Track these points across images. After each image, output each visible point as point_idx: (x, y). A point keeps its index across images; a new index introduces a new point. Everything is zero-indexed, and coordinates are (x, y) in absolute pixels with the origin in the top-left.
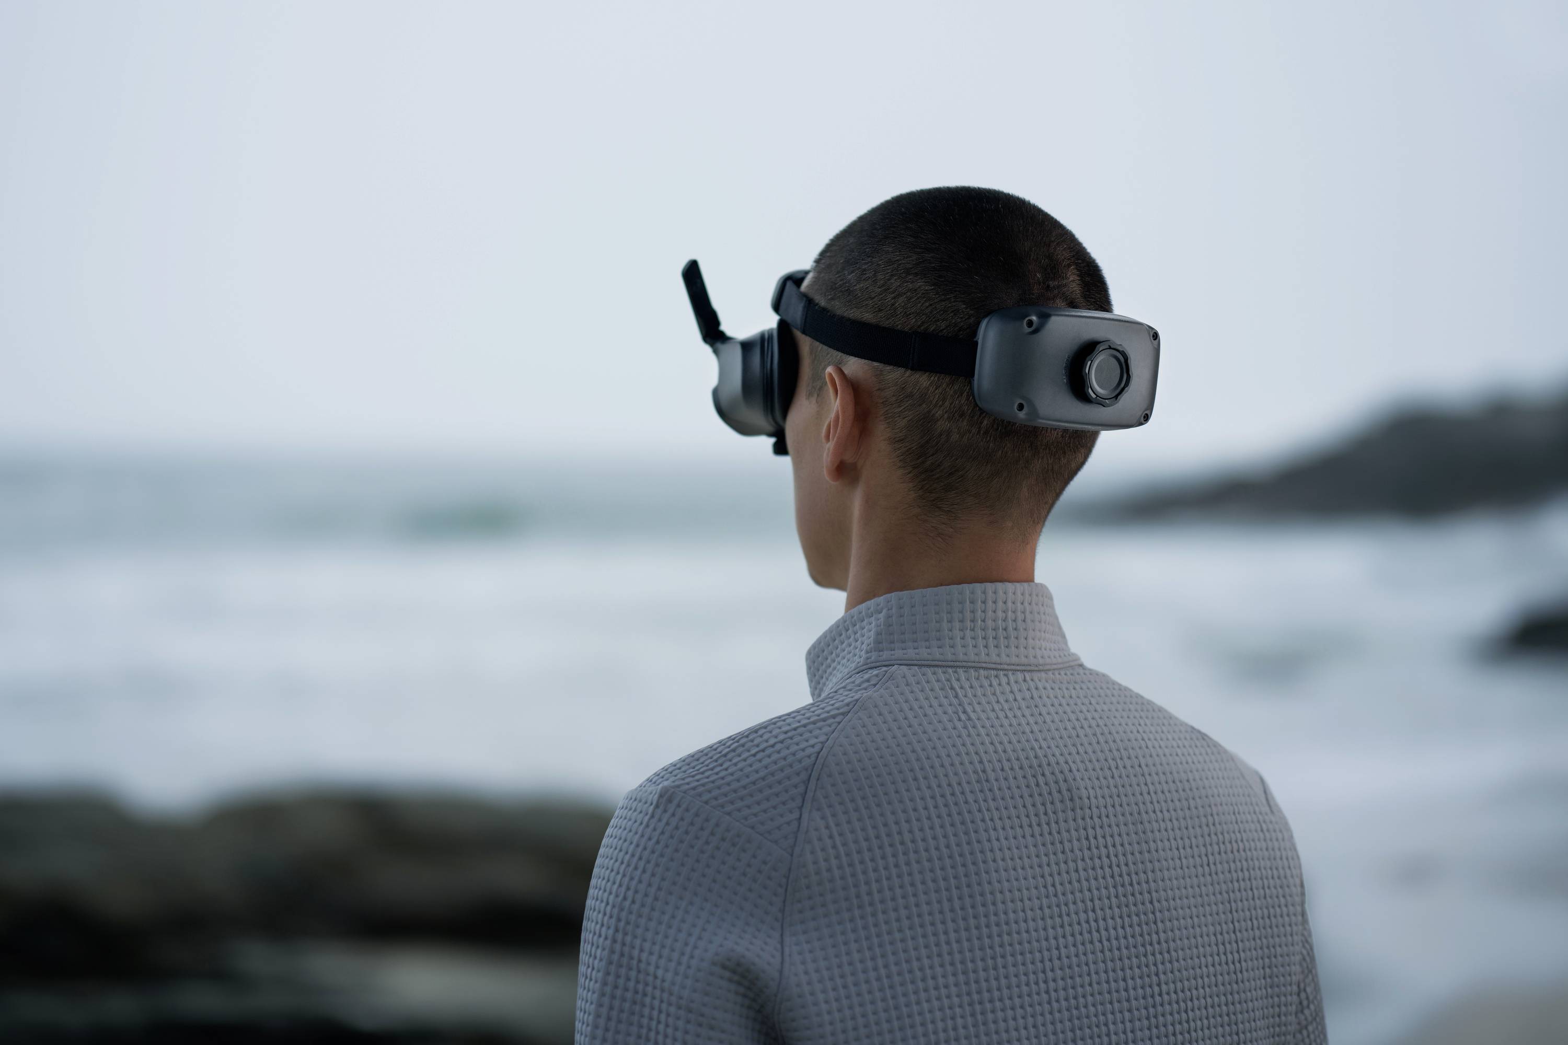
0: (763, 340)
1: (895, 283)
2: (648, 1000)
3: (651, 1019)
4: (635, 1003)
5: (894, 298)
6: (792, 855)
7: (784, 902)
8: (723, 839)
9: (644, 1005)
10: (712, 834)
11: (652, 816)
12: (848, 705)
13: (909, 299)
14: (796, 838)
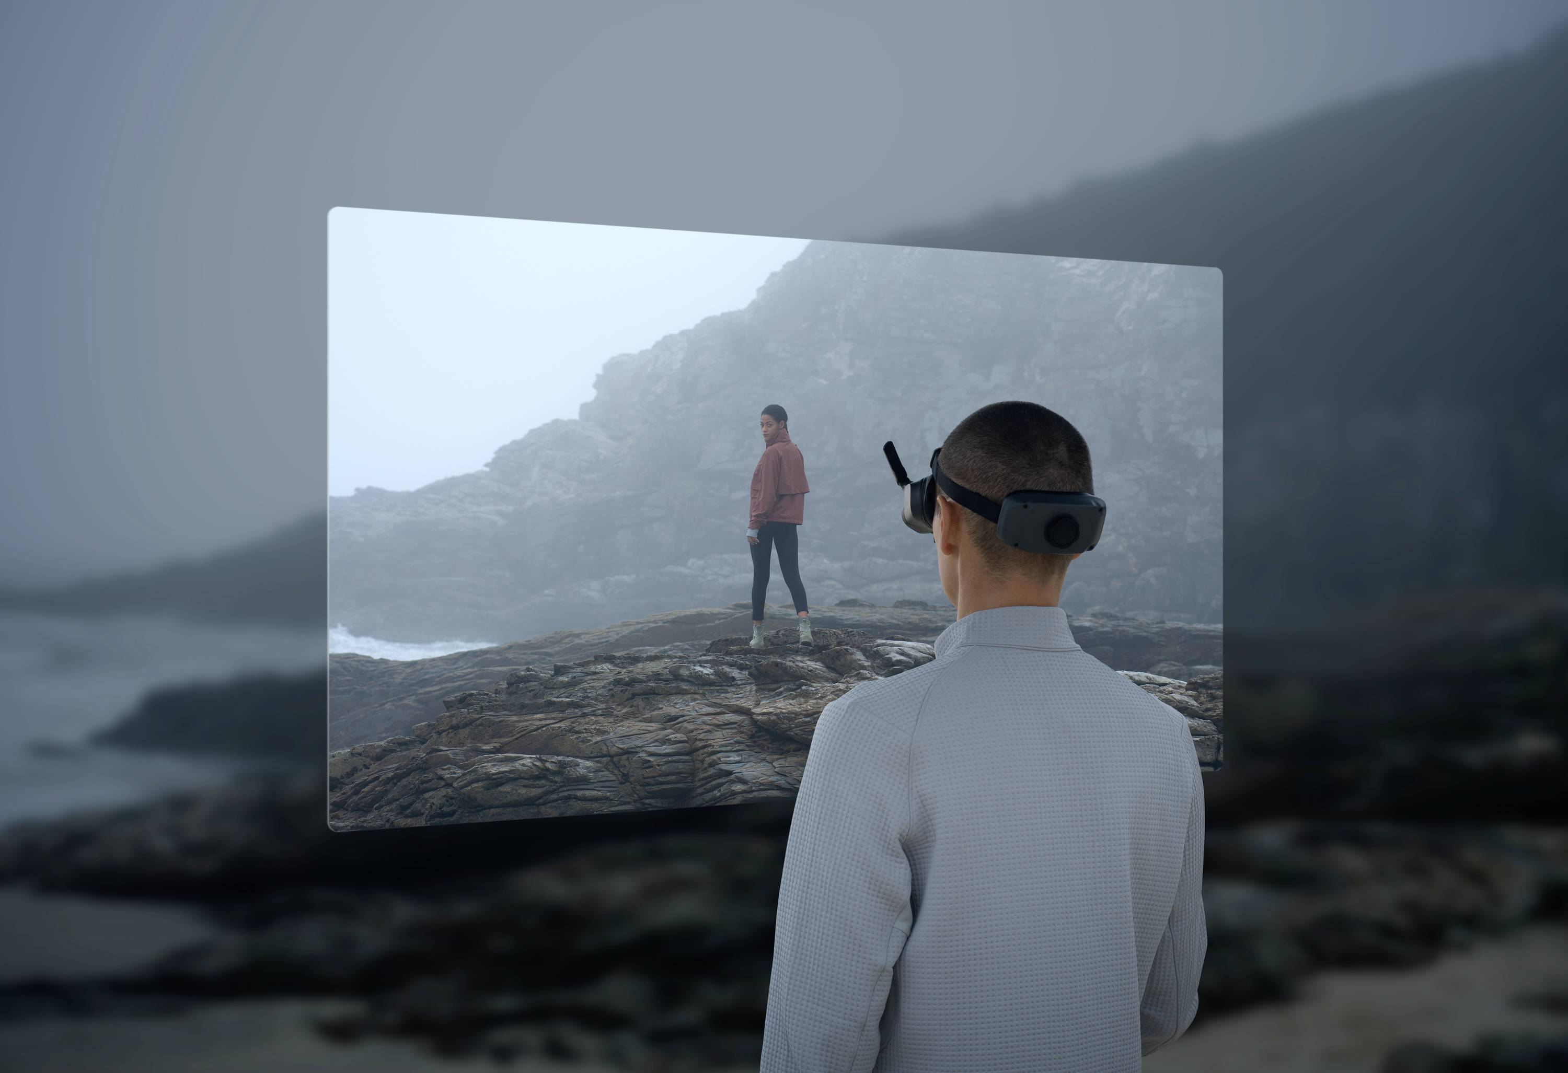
0: (923, 482)
1: (969, 453)
2: (840, 811)
3: (841, 820)
4: (833, 811)
5: (968, 461)
6: (912, 737)
7: (909, 760)
8: (879, 730)
9: (838, 813)
10: (874, 728)
11: (846, 712)
12: (947, 664)
13: (975, 461)
14: (915, 729)
